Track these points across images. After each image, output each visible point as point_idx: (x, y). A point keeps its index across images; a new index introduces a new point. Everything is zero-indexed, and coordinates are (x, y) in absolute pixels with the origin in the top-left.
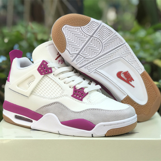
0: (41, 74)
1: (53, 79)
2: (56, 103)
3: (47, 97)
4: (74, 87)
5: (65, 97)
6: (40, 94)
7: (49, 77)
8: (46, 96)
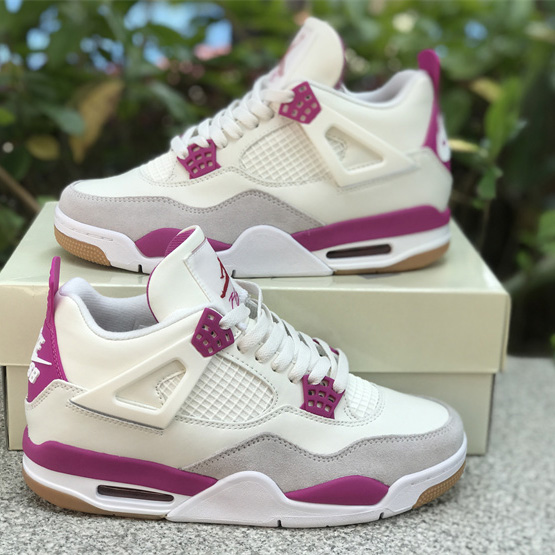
0: (205, 354)
1: (239, 362)
2: (261, 439)
3: (227, 422)
4: (305, 380)
5: (284, 414)
6: (204, 416)
7: (225, 359)
8: (223, 418)
